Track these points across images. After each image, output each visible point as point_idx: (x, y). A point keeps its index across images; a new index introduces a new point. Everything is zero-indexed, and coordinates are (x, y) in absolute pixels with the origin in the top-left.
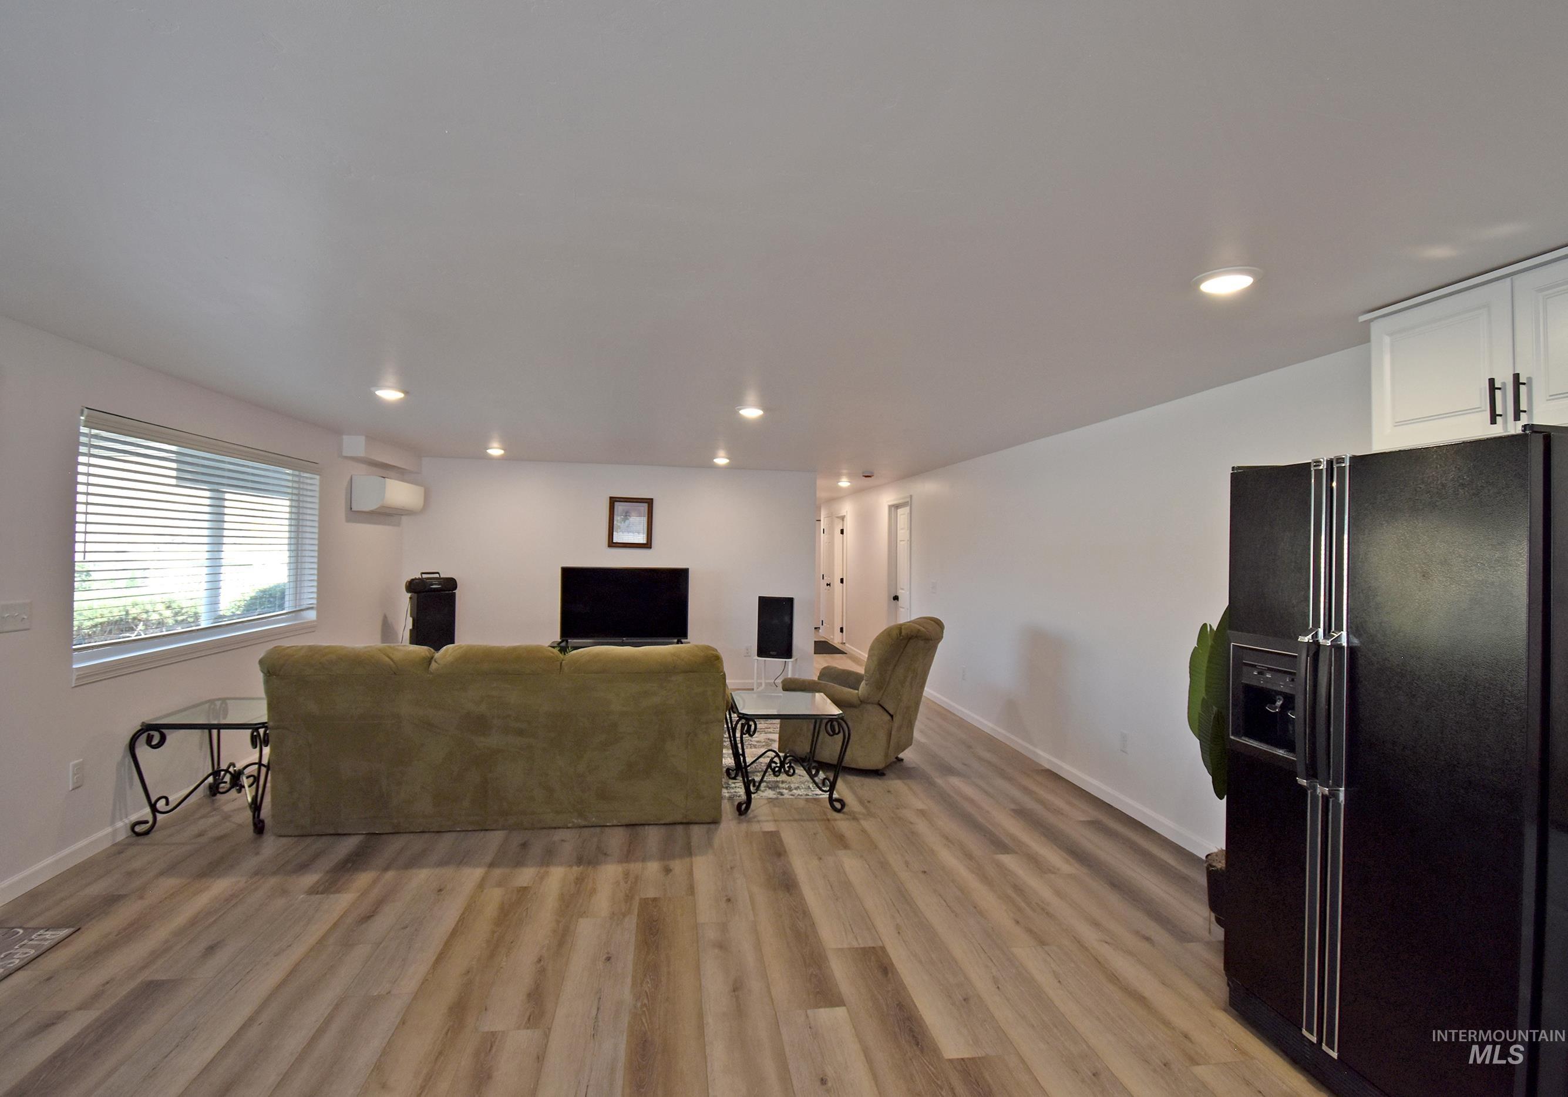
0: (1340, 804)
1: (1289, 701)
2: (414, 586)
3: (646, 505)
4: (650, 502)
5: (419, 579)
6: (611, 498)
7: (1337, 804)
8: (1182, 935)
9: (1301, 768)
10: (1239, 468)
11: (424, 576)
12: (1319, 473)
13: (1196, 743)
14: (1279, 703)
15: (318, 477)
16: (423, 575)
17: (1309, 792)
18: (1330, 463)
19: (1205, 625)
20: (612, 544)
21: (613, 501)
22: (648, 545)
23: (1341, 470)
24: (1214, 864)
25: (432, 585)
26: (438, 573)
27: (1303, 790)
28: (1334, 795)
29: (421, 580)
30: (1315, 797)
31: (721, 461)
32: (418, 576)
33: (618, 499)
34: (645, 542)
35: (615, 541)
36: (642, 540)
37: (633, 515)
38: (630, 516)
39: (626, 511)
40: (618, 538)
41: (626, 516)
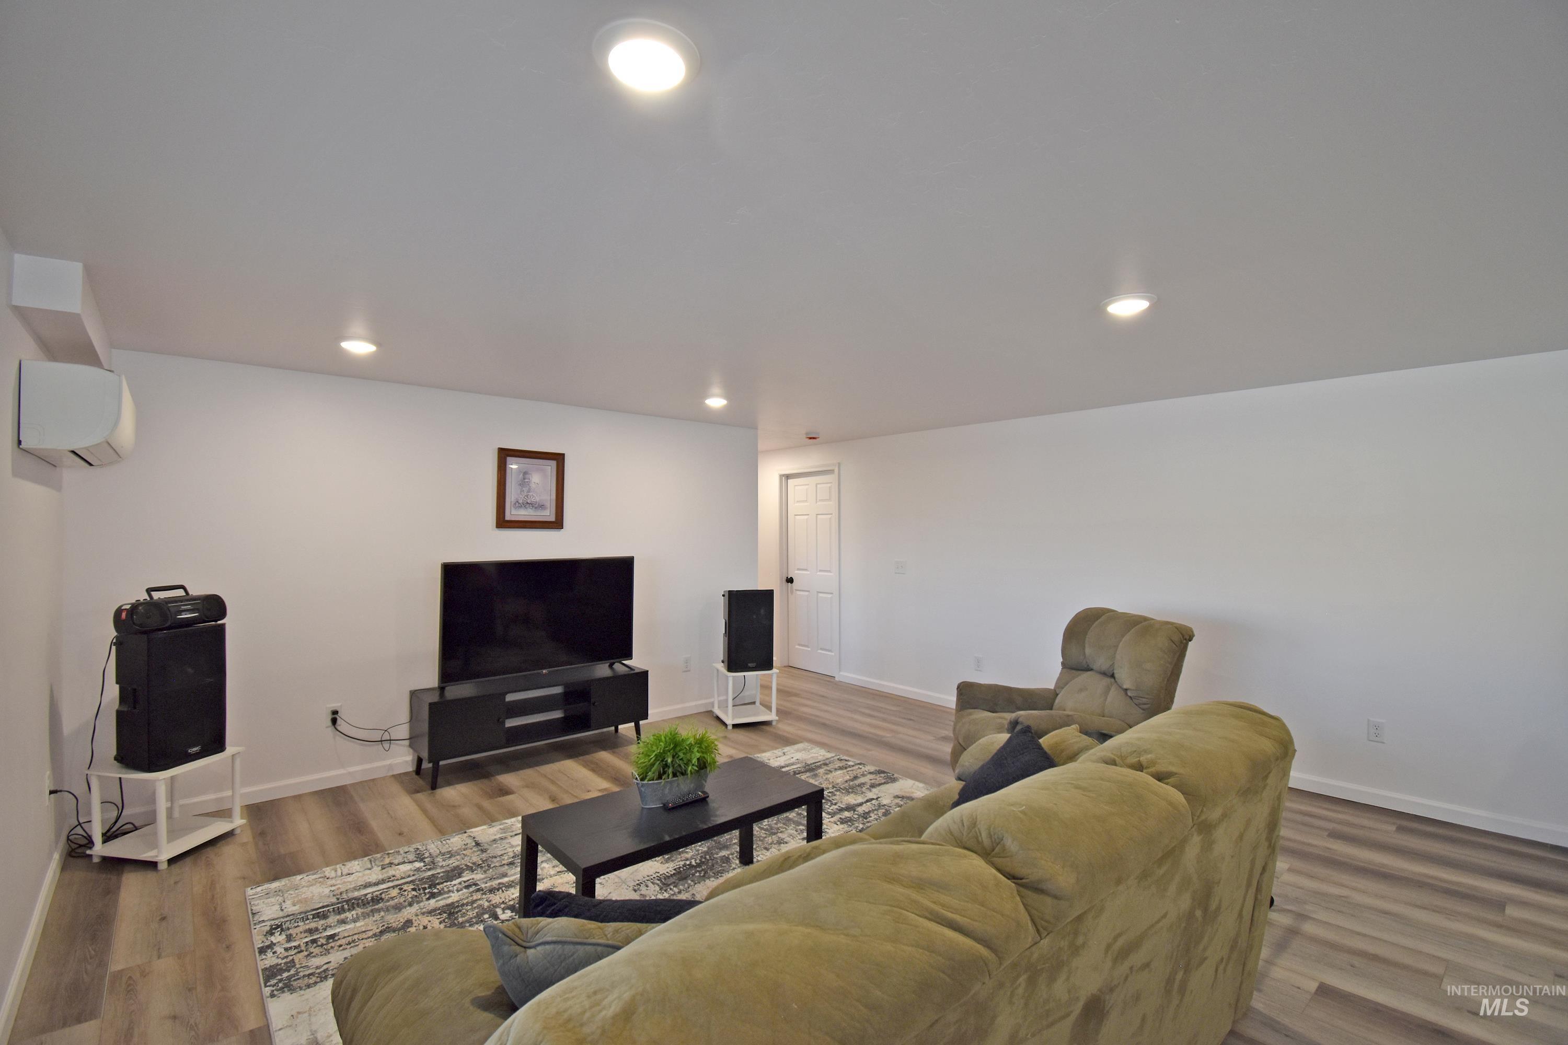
3: (553, 463)
4: (559, 459)
5: (145, 603)
11: (156, 595)
16: (153, 593)
20: (503, 523)
21: (505, 454)
22: (557, 524)
25: (180, 612)
26: (185, 586)
29: (151, 605)
31: (716, 402)
32: (144, 596)
33: (510, 453)
34: (553, 519)
35: (508, 517)
36: (548, 514)
37: (536, 479)
38: (529, 479)
39: (524, 471)
40: (511, 514)
41: (524, 479)
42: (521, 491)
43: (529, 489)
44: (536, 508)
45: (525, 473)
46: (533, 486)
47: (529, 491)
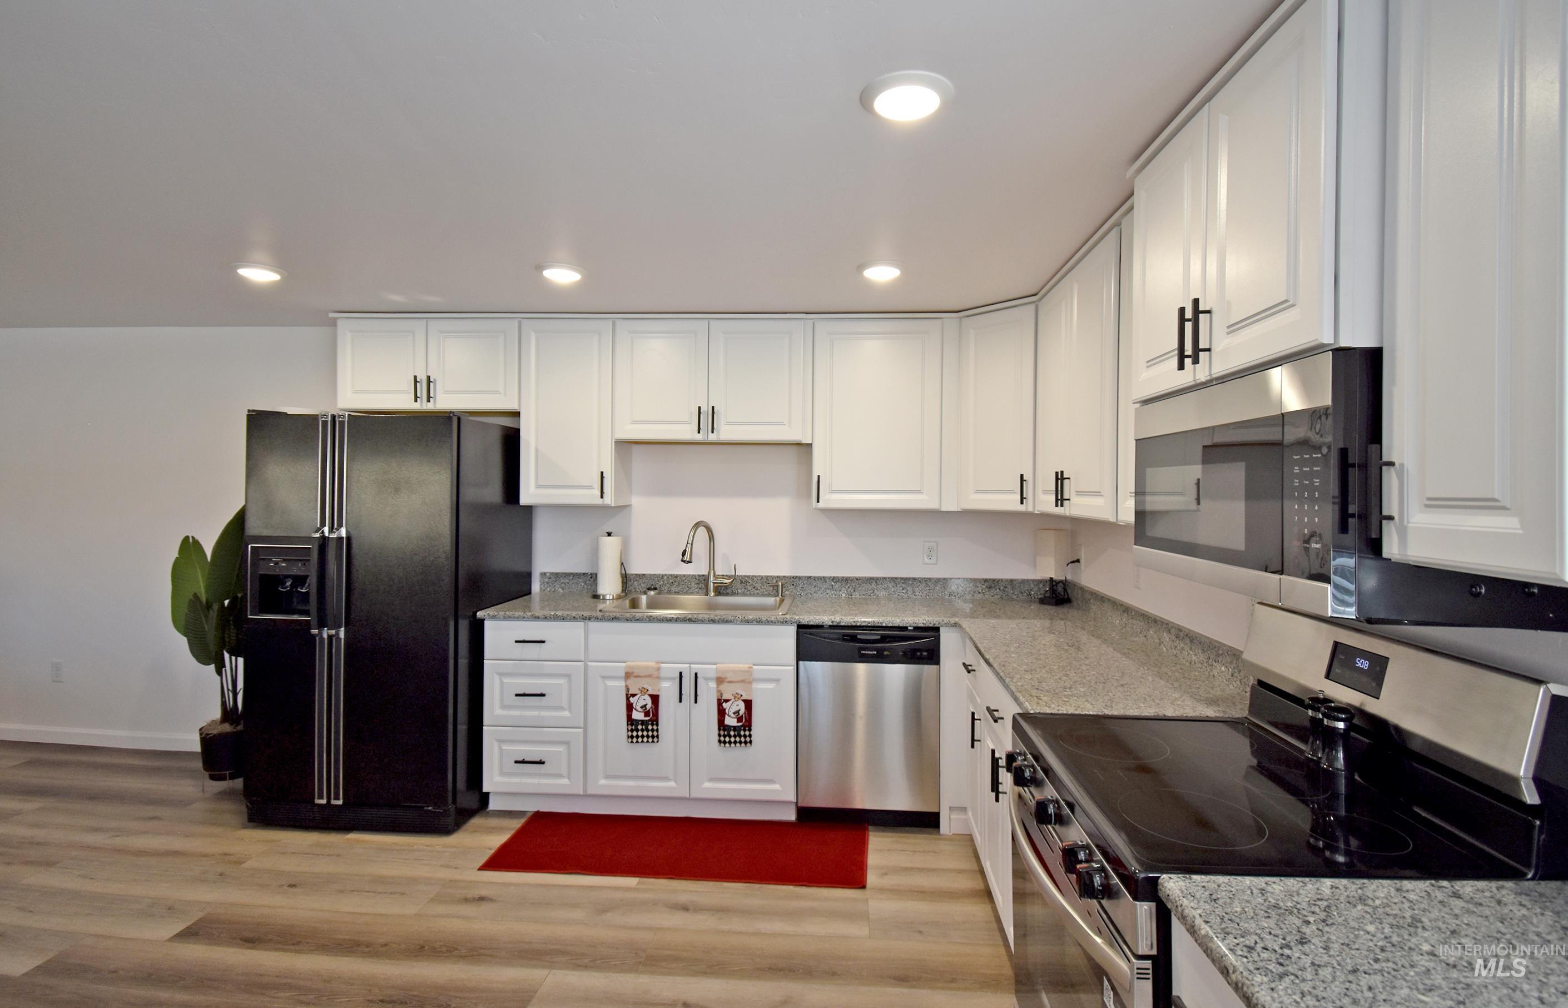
0: (341, 639)
1: (300, 580)
7: (339, 639)
8: (182, 803)
9: (314, 622)
10: (253, 411)
12: (325, 423)
13: (183, 641)
14: (288, 584)
17: (317, 638)
18: (334, 417)
19: (187, 537)
23: (342, 423)
24: (210, 732)
27: (314, 636)
28: (337, 634)
30: (322, 639)
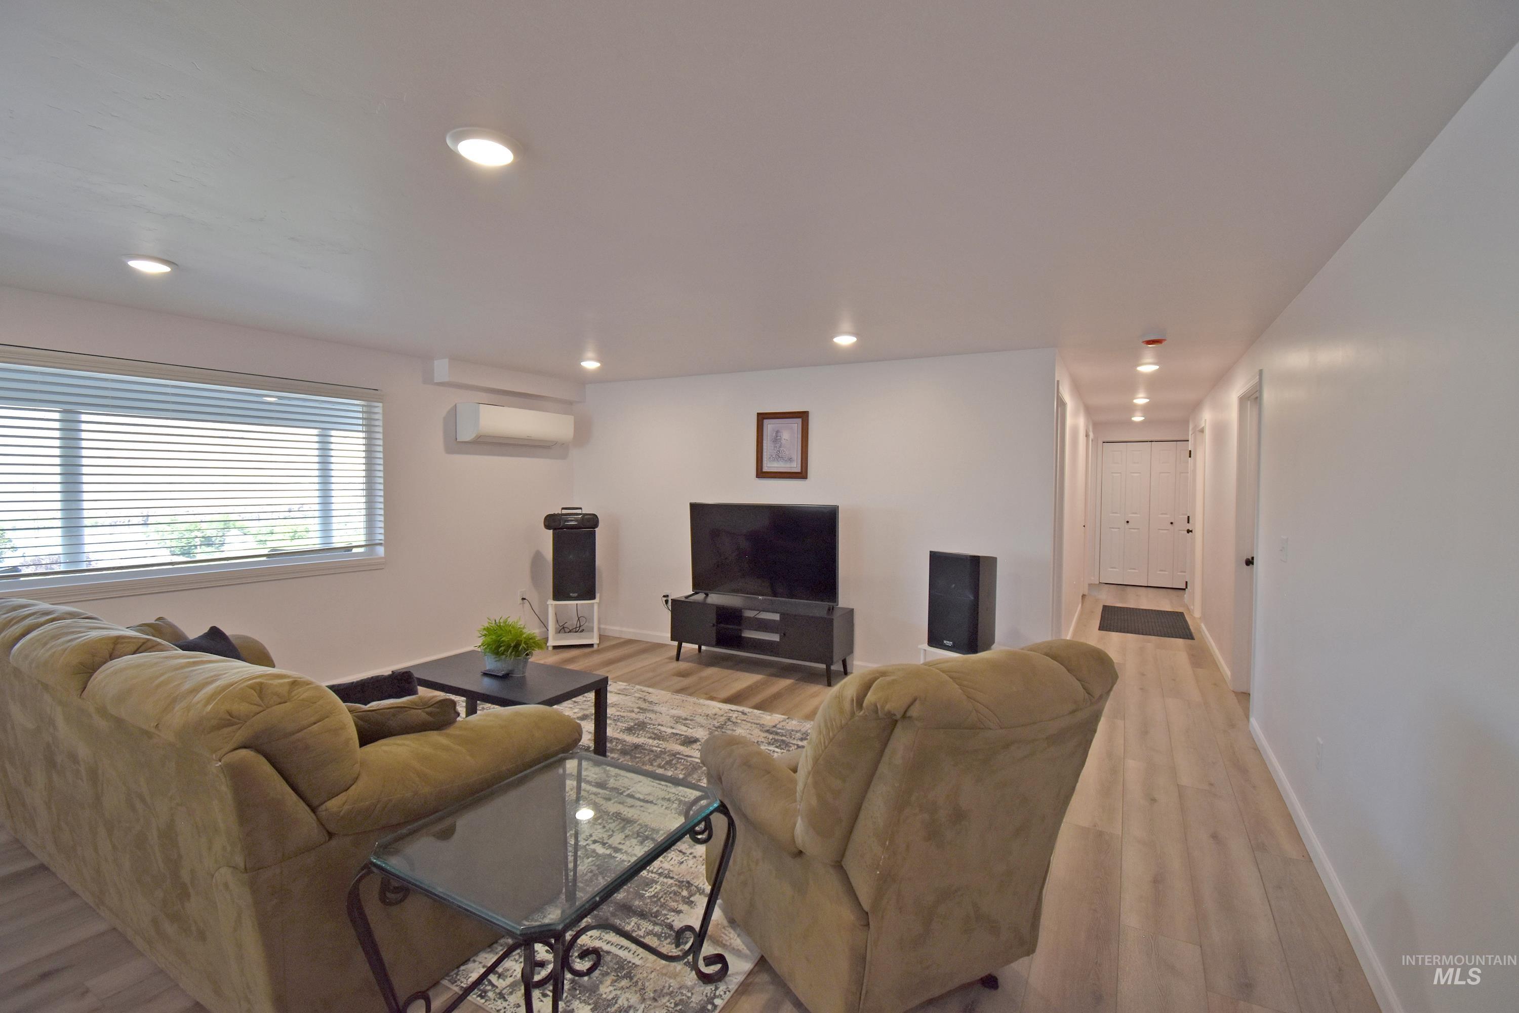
2: (552, 522)
3: (800, 421)
4: (803, 416)
6: (759, 414)
11: (564, 511)
15: (380, 405)
20: (761, 474)
21: (762, 417)
22: (802, 475)
25: (568, 521)
26: (581, 509)
31: (845, 339)
32: (558, 511)
33: (766, 416)
34: (799, 470)
35: (765, 469)
36: (796, 467)
37: (785, 435)
38: (780, 437)
39: (776, 430)
40: (768, 466)
41: (777, 437)
42: (774, 447)
43: (781, 445)
44: (786, 461)
45: (777, 432)
46: (783, 442)
47: (780, 447)
